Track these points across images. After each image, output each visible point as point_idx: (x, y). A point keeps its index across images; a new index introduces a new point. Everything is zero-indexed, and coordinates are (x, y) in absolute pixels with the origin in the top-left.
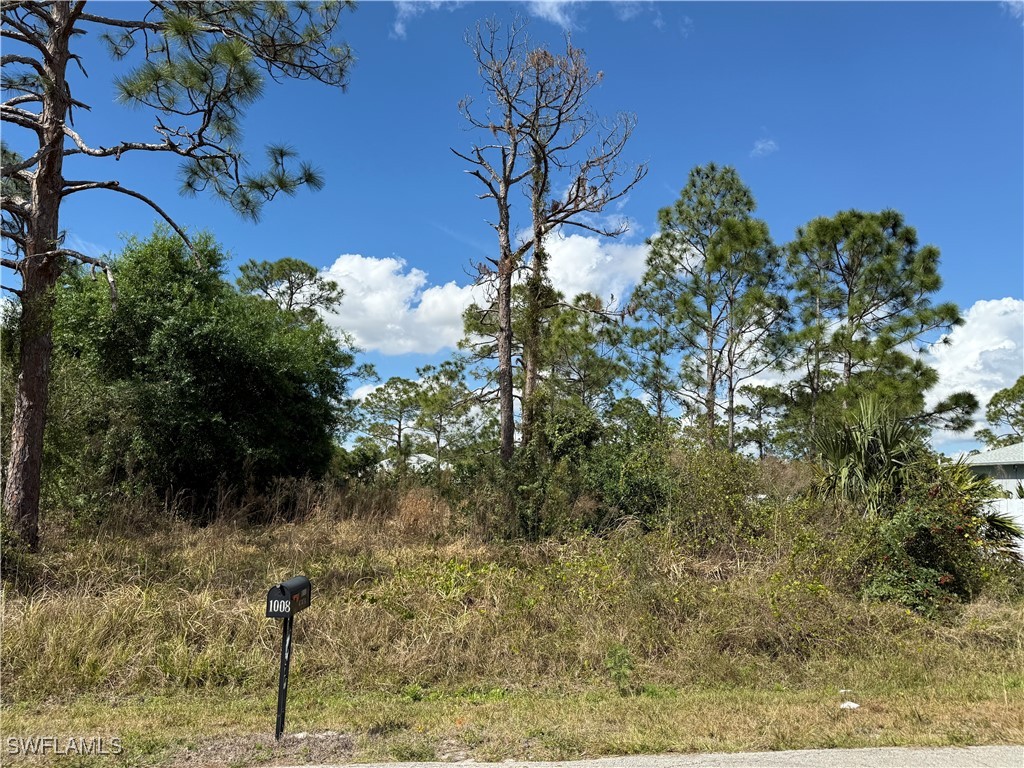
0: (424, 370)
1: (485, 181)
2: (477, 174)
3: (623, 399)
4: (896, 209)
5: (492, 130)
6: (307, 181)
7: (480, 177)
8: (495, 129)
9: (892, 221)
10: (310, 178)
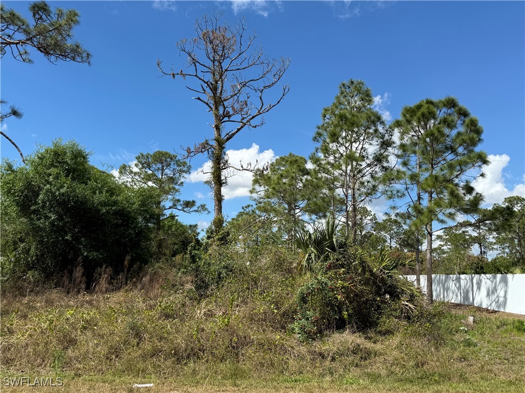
0: (246, 207)
1: (205, 102)
2: (199, 99)
3: (387, 219)
4: (452, 96)
5: (172, 76)
6: (13, 114)
7: (201, 100)
8: (174, 75)
9: (451, 103)
10: (15, 113)
